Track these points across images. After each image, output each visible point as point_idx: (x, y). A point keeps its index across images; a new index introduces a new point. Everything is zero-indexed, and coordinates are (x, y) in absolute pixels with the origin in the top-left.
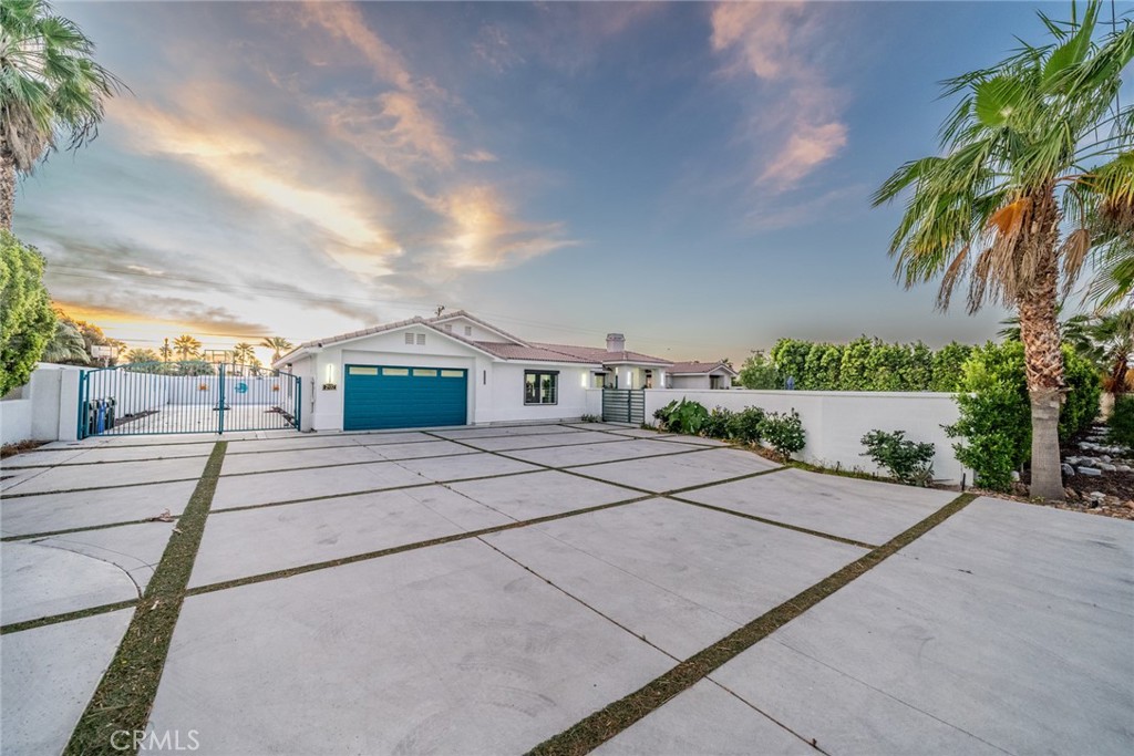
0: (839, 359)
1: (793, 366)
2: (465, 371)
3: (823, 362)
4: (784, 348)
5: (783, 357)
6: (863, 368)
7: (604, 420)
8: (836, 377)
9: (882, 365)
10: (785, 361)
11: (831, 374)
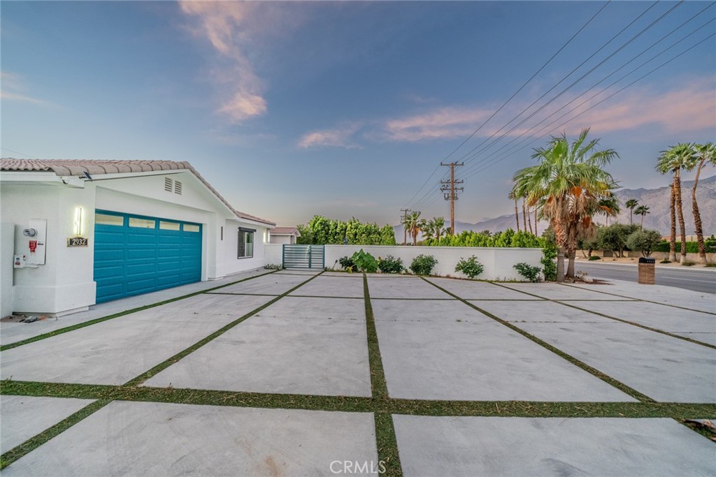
0: (346, 229)
1: (323, 231)
2: (201, 225)
3: (338, 230)
4: (319, 221)
5: (318, 226)
6: (356, 234)
7: (284, 268)
8: (344, 238)
9: (364, 233)
10: (320, 228)
11: (342, 237)
